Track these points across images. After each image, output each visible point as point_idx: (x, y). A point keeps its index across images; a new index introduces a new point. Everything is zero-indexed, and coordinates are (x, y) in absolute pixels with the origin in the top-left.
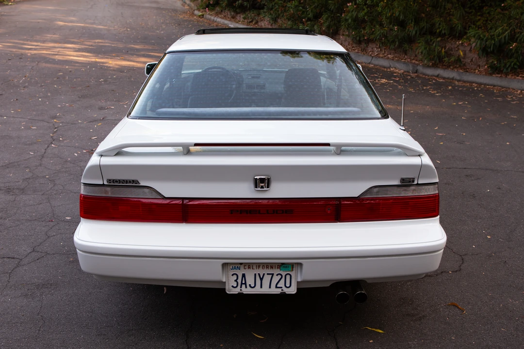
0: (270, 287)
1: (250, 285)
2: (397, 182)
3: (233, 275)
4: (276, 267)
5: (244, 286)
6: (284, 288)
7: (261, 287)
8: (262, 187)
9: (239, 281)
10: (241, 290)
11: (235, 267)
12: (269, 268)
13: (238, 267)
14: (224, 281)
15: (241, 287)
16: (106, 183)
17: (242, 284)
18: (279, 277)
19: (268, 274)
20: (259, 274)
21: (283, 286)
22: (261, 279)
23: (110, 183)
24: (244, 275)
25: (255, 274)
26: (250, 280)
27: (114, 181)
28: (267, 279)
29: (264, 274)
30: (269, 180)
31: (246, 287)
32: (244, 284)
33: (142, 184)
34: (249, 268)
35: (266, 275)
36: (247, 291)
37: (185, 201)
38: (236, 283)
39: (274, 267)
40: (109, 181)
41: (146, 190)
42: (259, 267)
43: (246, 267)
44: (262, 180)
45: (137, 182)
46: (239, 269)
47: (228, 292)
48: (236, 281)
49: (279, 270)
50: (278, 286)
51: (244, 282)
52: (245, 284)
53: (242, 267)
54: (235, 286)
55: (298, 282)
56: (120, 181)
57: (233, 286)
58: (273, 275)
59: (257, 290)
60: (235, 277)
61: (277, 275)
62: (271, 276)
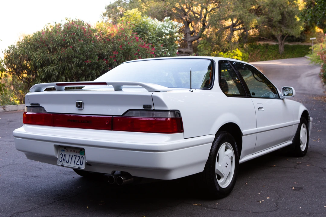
0: (74, 164)
2: (142, 108)
3: (61, 154)
4: (78, 152)
5: (64, 161)
6: (80, 165)
7: (71, 163)
8: (79, 107)
9: (63, 158)
10: (63, 163)
12: (76, 152)
14: (57, 157)
17: (64, 160)
18: (79, 158)
19: (74, 156)
20: (71, 155)
21: (79, 164)
22: (71, 158)
24: (65, 155)
25: (69, 155)
26: (67, 158)
29: (73, 155)
30: (82, 103)
31: (65, 162)
33: (41, 105)
34: (68, 151)
35: (73, 156)
42: (71, 151)
44: (79, 103)
46: (64, 152)
48: (61, 158)
49: (79, 154)
52: (65, 160)
53: (65, 150)
54: (61, 161)
55: (86, 162)
58: (76, 156)
59: (69, 165)
60: (61, 156)
61: (78, 157)
62: (75, 157)
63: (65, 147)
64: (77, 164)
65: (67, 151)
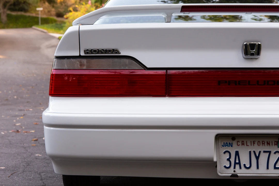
0: (268, 168)
1: (245, 165)
3: (225, 153)
4: (273, 144)
5: (237, 166)
7: (258, 168)
8: (252, 54)
9: (232, 160)
10: (234, 171)
11: (227, 143)
12: (266, 144)
13: (230, 143)
14: (215, 160)
15: (235, 168)
16: (83, 54)
17: (235, 163)
18: (278, 155)
19: (264, 152)
20: (254, 152)
22: (257, 158)
23: (88, 53)
24: (237, 153)
25: (250, 152)
26: (244, 160)
27: (92, 51)
28: (263, 158)
29: (260, 152)
30: (259, 46)
31: (240, 168)
32: (237, 163)
33: (123, 53)
34: (242, 144)
35: (262, 153)
36: (242, 172)
37: (169, 72)
38: (228, 163)
39: (271, 144)
40: (86, 51)
41: (127, 61)
42: (254, 143)
43: (239, 143)
44: (253, 46)
45: (117, 52)
46: (232, 146)
47: (220, 174)
48: (228, 160)
49: (276, 146)
50: (277, 167)
51: (237, 161)
52: (239, 163)
53: (235, 143)
54: (228, 166)
56: (98, 51)
57: (225, 167)
58: (270, 152)
59: (253, 172)
60: (227, 156)
61: (275, 153)
62: (268, 154)
63: (233, 137)
64: (275, 168)
65: (240, 143)
